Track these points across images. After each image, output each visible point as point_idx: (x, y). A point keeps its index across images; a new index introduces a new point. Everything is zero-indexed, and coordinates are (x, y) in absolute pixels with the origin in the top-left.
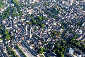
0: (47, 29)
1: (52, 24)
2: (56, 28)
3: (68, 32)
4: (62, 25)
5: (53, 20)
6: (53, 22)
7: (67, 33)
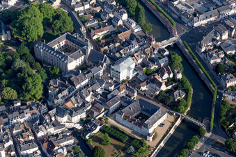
0: (61, 111)
1: (108, 69)
2: (129, 103)
3: (208, 141)
4: (179, 76)
5: (123, 36)
6: (118, 50)
7: (199, 146)
